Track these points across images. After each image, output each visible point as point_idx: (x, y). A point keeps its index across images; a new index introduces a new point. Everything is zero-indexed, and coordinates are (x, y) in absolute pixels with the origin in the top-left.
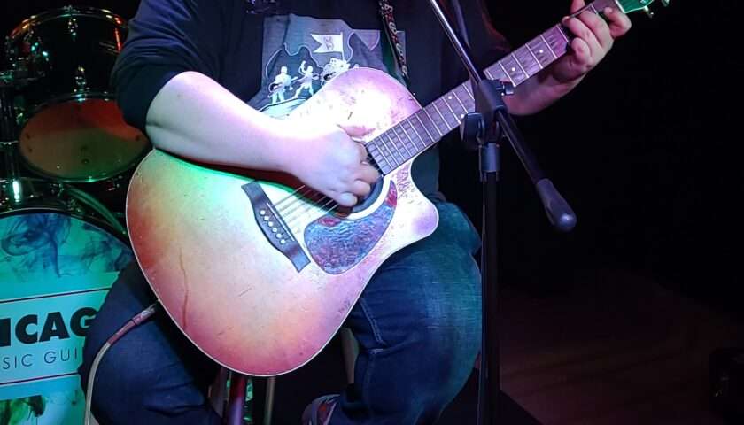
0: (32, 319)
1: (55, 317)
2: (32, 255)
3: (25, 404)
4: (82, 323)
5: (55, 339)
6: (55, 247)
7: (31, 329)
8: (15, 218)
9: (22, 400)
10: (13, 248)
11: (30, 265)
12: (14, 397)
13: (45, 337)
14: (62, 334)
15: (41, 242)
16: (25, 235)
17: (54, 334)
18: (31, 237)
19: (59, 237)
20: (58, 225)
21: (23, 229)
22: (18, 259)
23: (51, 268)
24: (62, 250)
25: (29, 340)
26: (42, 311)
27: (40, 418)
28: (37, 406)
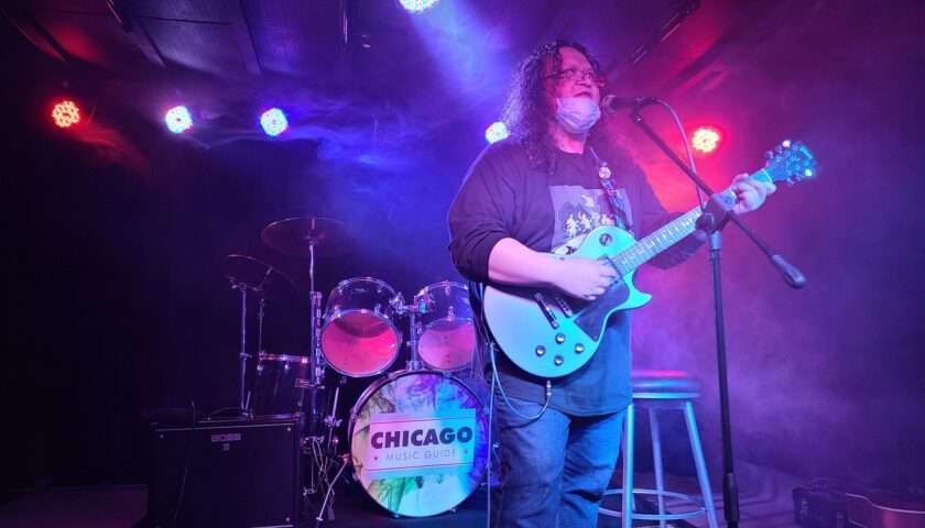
0: (420, 432)
1: (432, 432)
2: (422, 397)
3: (413, 481)
4: (446, 437)
5: (431, 445)
6: (434, 393)
7: (419, 438)
8: (415, 376)
9: (411, 478)
10: (413, 392)
11: (421, 402)
12: (408, 475)
13: (426, 443)
14: (436, 442)
15: (426, 390)
16: (420, 386)
17: (430, 441)
18: (422, 387)
19: (437, 387)
20: (437, 382)
21: (419, 383)
22: (414, 398)
23: (432, 405)
24: (438, 395)
25: (418, 443)
26: (426, 427)
27: (421, 490)
28: (420, 482)
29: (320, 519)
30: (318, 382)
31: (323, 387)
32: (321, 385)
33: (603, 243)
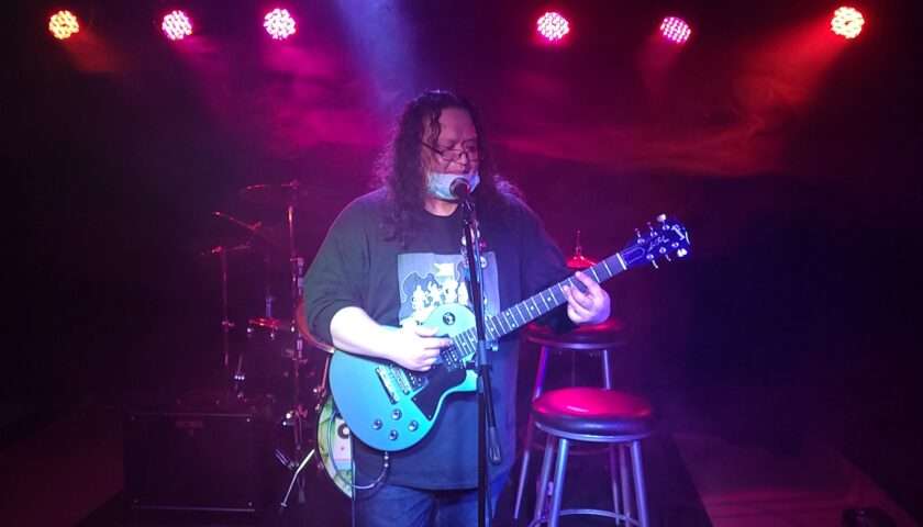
29: (284, 504)
30: (300, 356)
31: (305, 361)
32: (303, 359)
33: (446, 320)
